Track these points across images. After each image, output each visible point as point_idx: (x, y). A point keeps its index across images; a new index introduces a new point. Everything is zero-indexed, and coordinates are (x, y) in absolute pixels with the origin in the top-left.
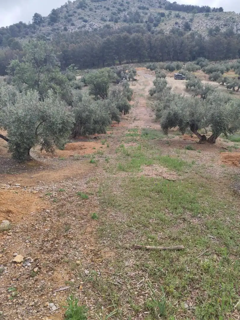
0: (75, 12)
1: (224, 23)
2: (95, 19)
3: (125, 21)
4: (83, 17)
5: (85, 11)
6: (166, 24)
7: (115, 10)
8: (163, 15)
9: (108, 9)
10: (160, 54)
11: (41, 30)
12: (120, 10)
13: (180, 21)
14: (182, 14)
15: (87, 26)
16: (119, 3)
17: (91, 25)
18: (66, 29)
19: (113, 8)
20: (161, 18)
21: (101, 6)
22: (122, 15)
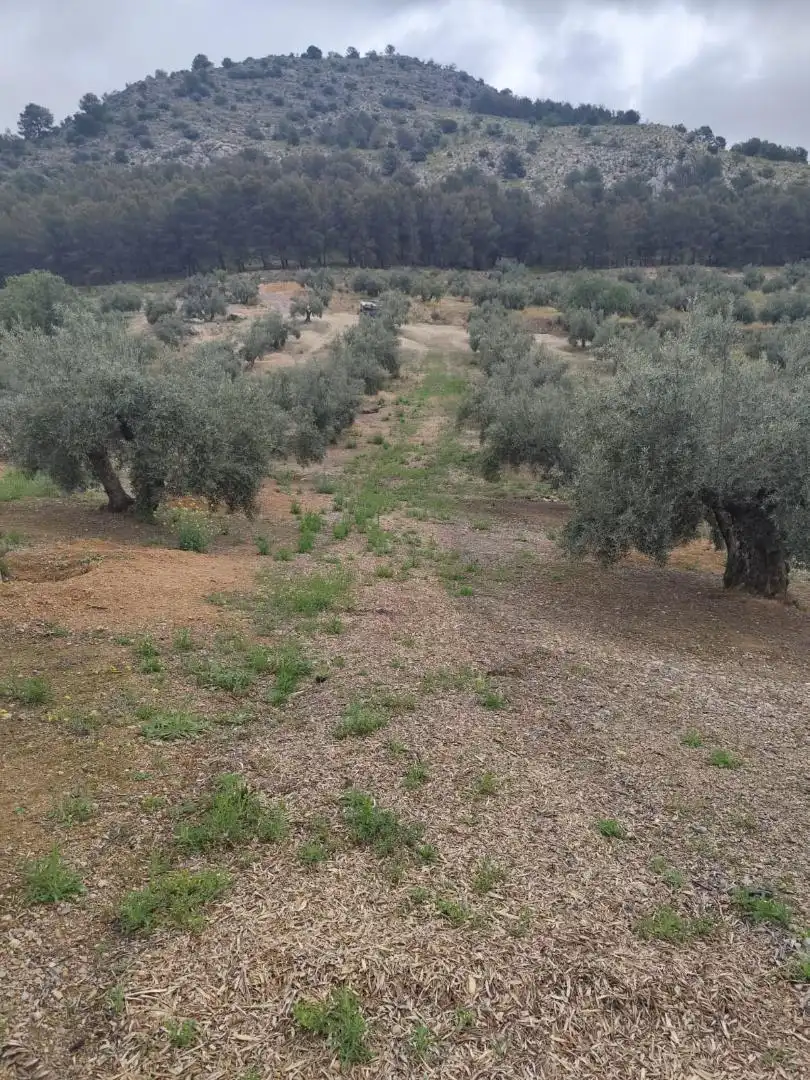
0: (165, 107)
2: (227, 130)
3: (323, 141)
4: (187, 122)
5: (199, 105)
6: (450, 155)
7: (301, 106)
8: (450, 127)
9: (279, 102)
11: (36, 159)
12: (317, 108)
13: (495, 148)
14: (512, 126)
15: (195, 149)
16: (322, 86)
17: (207, 150)
18: (121, 159)
19: (298, 101)
20: (438, 137)
21: (259, 92)
22: (321, 119)
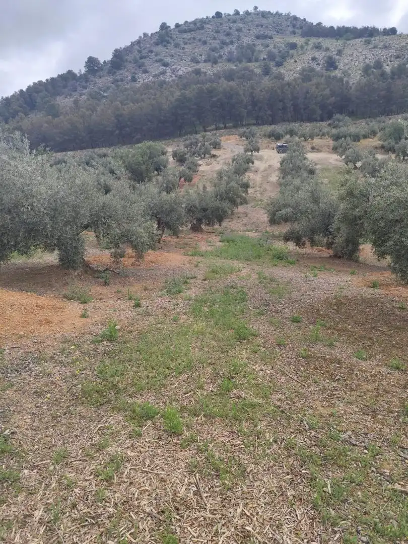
0: (151, 51)
1: (395, 54)
2: (182, 60)
3: (229, 60)
4: (163, 58)
5: (167, 49)
6: (296, 61)
7: (216, 44)
8: (293, 46)
9: (205, 43)
10: (269, 112)
11: (95, 83)
12: (224, 43)
13: (320, 55)
14: (327, 43)
15: (168, 71)
16: (225, 32)
17: (174, 71)
18: (134, 80)
19: (214, 41)
20: (288, 52)
21: (194, 39)
22: (227, 50)
